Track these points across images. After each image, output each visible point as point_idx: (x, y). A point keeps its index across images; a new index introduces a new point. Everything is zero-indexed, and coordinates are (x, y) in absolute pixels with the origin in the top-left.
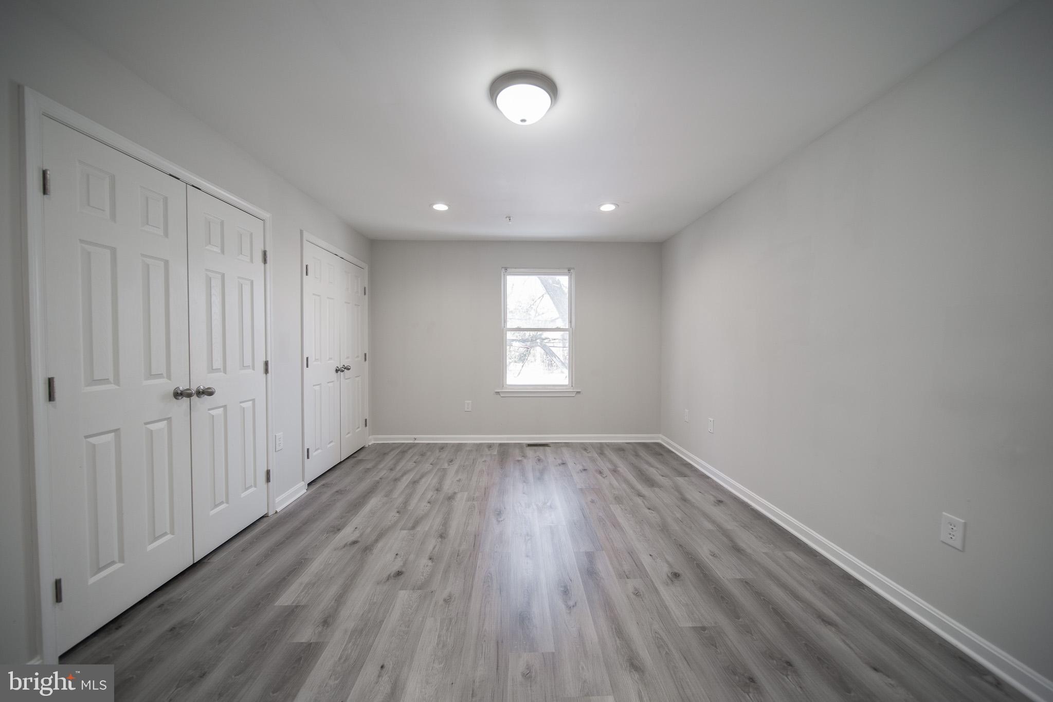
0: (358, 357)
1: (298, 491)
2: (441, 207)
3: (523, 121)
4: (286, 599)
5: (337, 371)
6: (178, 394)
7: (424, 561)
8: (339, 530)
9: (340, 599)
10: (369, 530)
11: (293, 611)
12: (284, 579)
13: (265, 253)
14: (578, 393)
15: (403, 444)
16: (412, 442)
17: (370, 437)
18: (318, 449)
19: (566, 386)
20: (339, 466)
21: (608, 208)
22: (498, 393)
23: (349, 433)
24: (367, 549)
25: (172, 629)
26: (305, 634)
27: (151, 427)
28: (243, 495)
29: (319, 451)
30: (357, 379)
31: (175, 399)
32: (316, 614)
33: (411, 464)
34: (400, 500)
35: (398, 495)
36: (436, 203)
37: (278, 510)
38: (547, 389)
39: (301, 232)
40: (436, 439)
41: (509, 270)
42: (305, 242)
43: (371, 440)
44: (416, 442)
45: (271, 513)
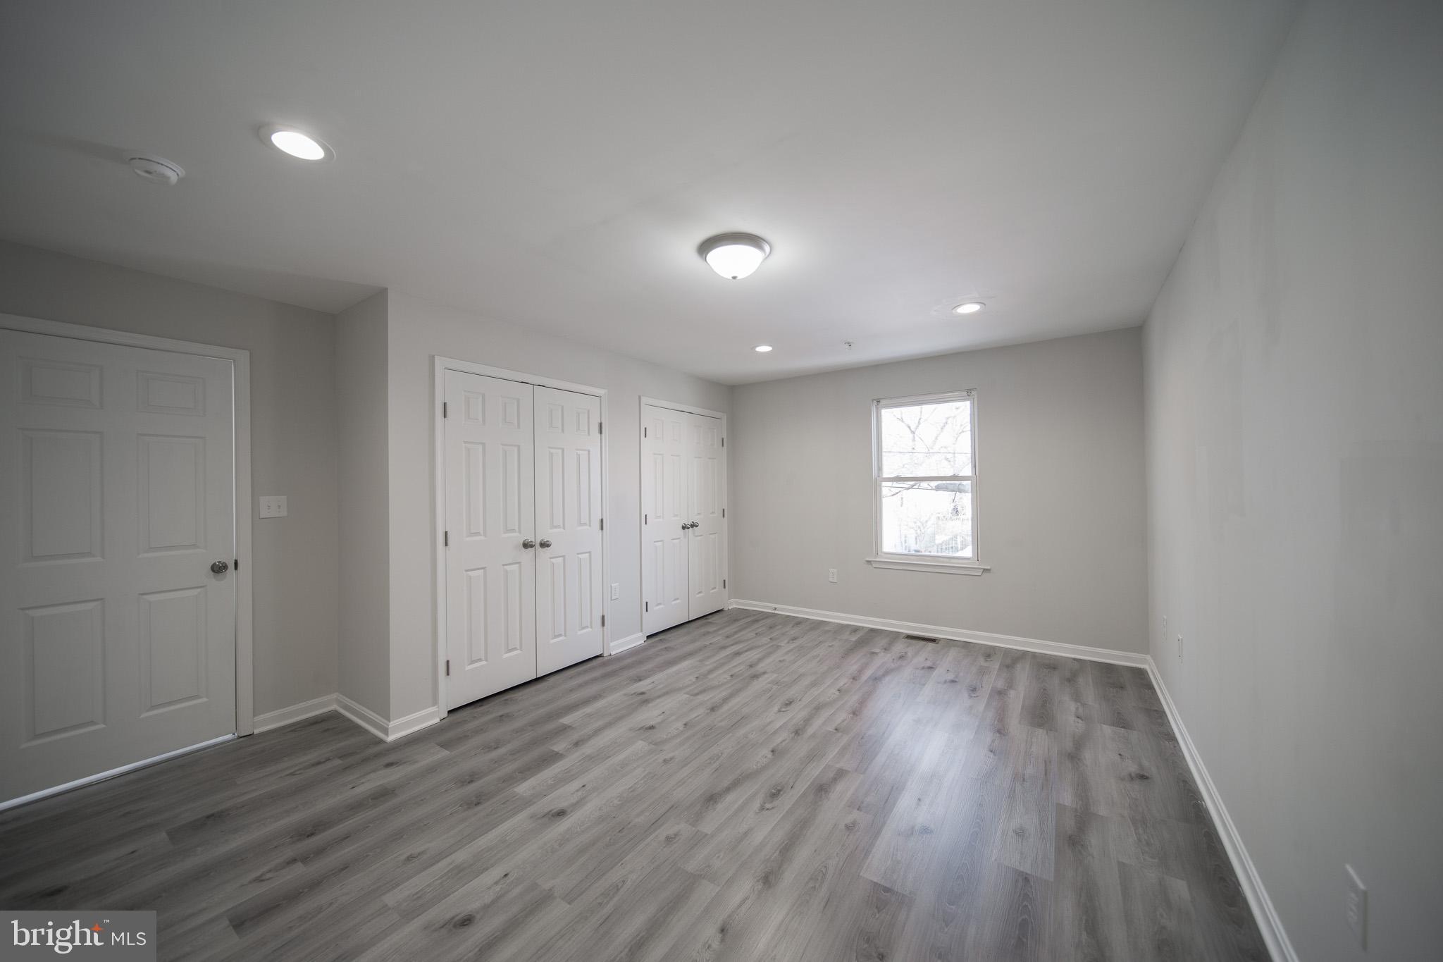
0: (713, 513)
1: (637, 640)
2: (764, 349)
3: (734, 278)
4: (566, 720)
5: (684, 528)
6: (526, 545)
7: (680, 725)
8: (640, 680)
9: (597, 732)
10: (662, 686)
11: (566, 728)
12: (578, 705)
13: (601, 425)
14: (985, 570)
15: (762, 612)
16: (770, 611)
17: (732, 600)
18: (660, 604)
19: (968, 559)
20: (687, 625)
21: (970, 308)
22: (869, 562)
23: (700, 593)
24: (646, 701)
25: (501, 716)
26: (559, 747)
27: (507, 568)
28: (579, 633)
29: (661, 606)
30: (712, 536)
31: (523, 549)
32: (575, 736)
33: (753, 634)
34: (708, 668)
35: (710, 664)
36: (758, 346)
37: (612, 653)
38: (943, 562)
39: (640, 398)
40: (798, 612)
41: (883, 402)
42: (642, 405)
43: (733, 604)
44: (776, 612)
45: (606, 654)
